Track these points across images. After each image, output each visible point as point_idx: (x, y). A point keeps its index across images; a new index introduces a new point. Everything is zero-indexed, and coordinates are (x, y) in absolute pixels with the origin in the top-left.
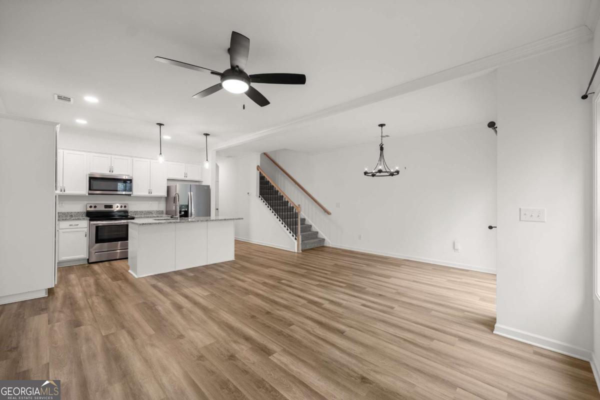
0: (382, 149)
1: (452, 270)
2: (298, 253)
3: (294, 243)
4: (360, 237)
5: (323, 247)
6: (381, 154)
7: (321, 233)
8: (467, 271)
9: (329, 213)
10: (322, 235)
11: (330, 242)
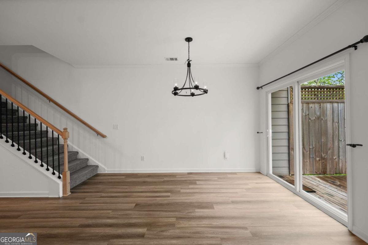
0: (189, 65)
1: (229, 176)
2: (64, 198)
3: (58, 184)
4: (142, 158)
5: (97, 175)
6: (189, 71)
7: (93, 159)
8: (235, 173)
9: (104, 136)
10: (93, 160)
11: (105, 168)
